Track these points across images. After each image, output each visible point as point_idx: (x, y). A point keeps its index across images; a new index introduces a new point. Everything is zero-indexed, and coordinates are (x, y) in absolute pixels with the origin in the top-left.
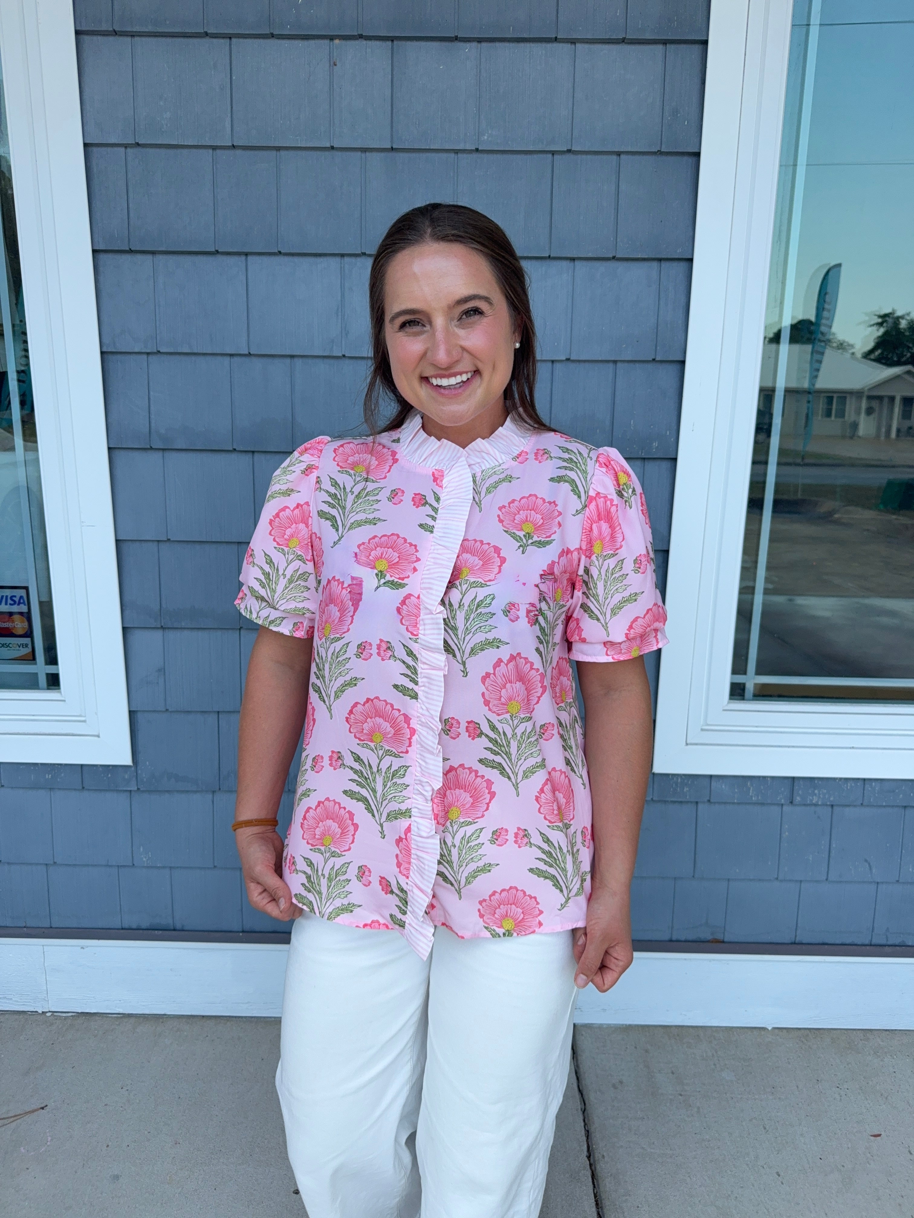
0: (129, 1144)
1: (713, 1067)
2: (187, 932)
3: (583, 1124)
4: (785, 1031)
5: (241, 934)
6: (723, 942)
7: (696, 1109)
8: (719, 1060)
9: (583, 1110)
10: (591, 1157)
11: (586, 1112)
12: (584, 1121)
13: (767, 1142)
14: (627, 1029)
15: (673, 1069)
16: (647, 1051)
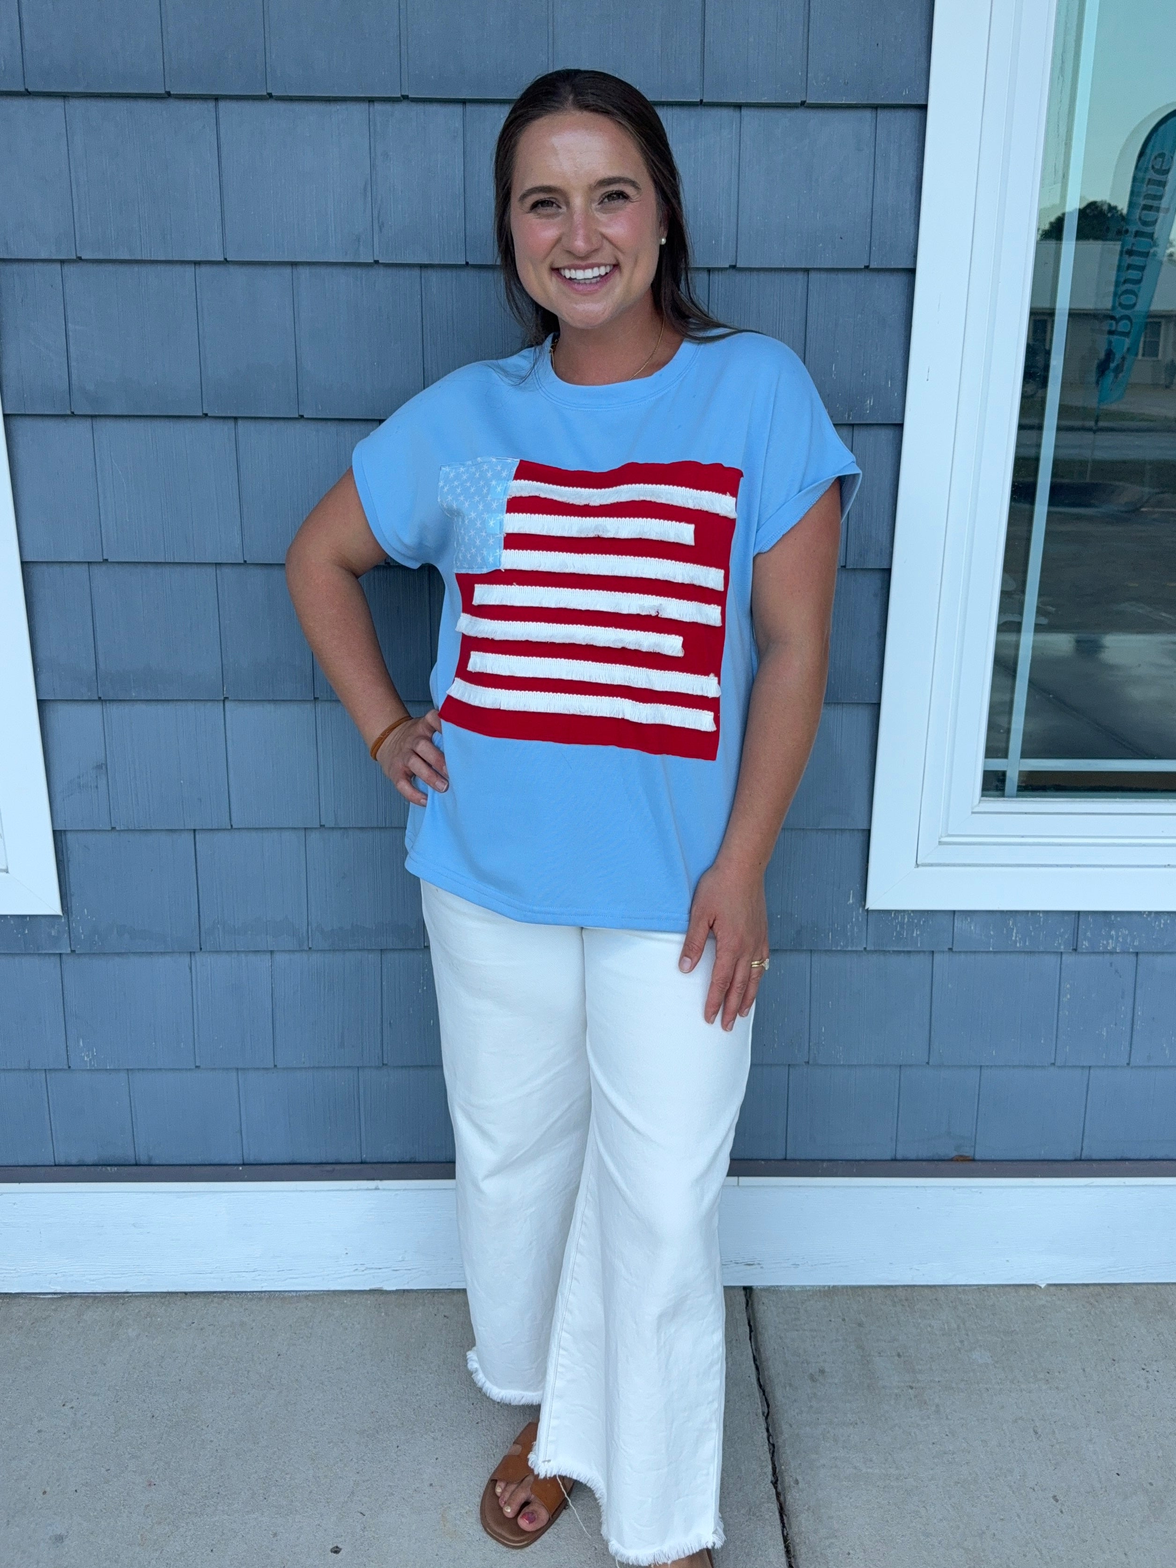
0: (77, 1488)
1: (958, 1344)
2: (156, 1168)
3: (765, 1435)
4: (1064, 1289)
5: (241, 1168)
6: (973, 1160)
7: (934, 1408)
8: (967, 1335)
9: (766, 1414)
10: (779, 1482)
11: (769, 1417)
12: (768, 1430)
13: (1038, 1452)
14: (831, 1292)
15: (899, 1350)
16: (860, 1325)
